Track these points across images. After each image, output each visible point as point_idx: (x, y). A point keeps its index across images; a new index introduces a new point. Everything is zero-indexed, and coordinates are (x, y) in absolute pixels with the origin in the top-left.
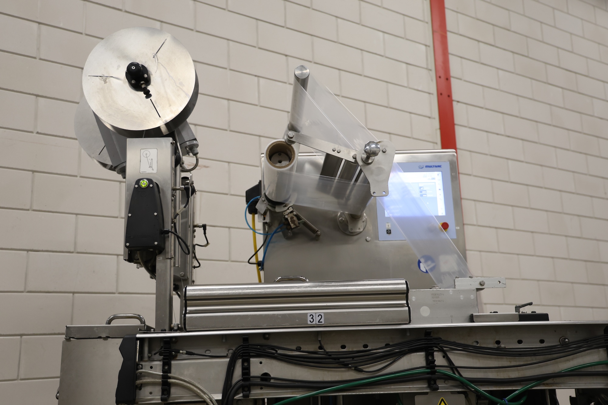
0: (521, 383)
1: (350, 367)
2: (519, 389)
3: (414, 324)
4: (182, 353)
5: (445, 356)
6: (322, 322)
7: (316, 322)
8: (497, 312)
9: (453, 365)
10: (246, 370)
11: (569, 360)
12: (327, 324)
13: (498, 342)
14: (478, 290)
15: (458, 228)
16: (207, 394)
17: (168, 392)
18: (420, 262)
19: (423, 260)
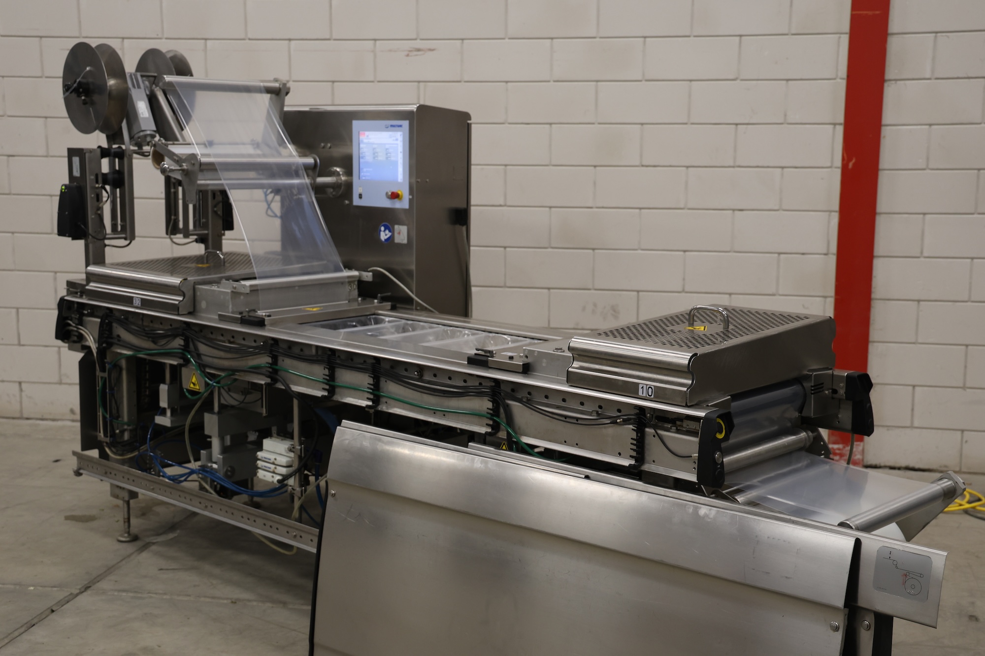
2: (223, 375)
5: (193, 343)
7: (137, 304)
15: (411, 197)
16: (91, 342)
17: (81, 337)
18: (380, 231)
19: (383, 228)
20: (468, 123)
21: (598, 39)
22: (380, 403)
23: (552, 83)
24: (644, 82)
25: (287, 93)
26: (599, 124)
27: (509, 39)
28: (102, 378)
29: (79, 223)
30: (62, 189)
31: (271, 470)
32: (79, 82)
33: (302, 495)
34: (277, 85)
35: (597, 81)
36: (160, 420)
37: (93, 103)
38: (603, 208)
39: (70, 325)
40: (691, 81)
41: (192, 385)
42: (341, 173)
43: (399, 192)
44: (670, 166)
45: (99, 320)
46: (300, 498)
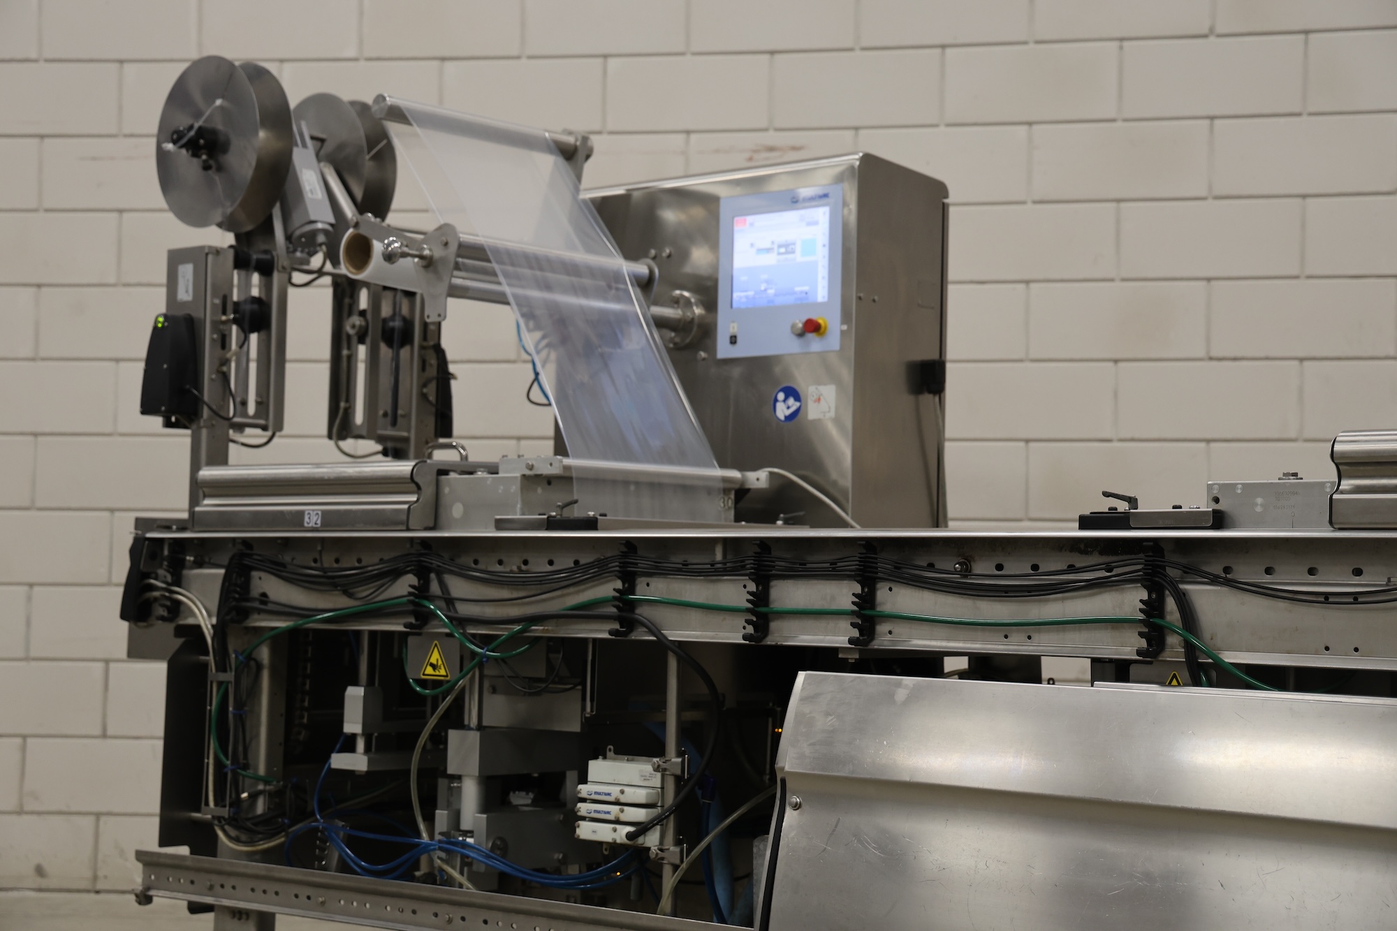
2: (506, 634)
5: (438, 581)
6: (317, 524)
7: (312, 523)
12: (323, 527)
15: (845, 327)
16: (203, 616)
17: (176, 608)
18: (776, 400)
19: (781, 396)
20: (944, 204)
21: (1119, 124)
22: (876, 636)
23: (1030, 206)
24: (1210, 201)
25: (588, 157)
26: (1124, 280)
27: (948, 125)
28: (220, 684)
29: (188, 387)
30: (156, 322)
31: (611, 817)
32: (200, 128)
33: (682, 861)
34: (571, 140)
35: (1119, 201)
36: (339, 761)
37: (220, 169)
38: (1133, 440)
39: (153, 588)
40: (1304, 196)
41: (429, 670)
42: (693, 300)
43: (821, 321)
44: (1267, 358)
45: (222, 571)
46: (676, 867)
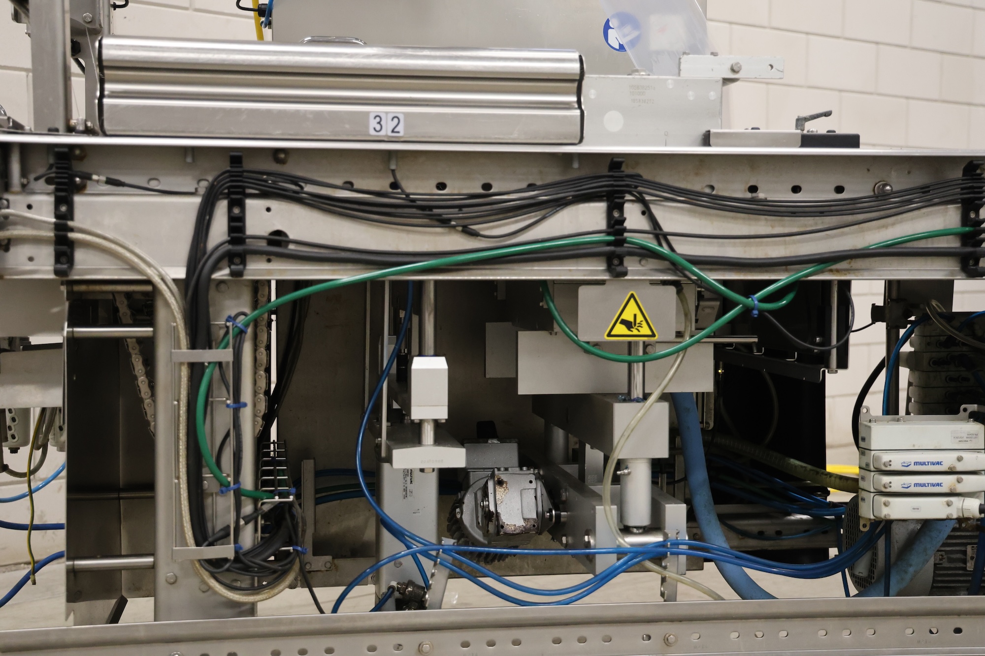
0: (789, 267)
1: (454, 227)
2: (783, 278)
3: (588, 145)
4: (98, 181)
5: (647, 212)
6: (398, 132)
7: (386, 131)
8: (758, 129)
9: (661, 229)
10: (237, 224)
11: (885, 227)
12: (410, 137)
13: (753, 189)
14: (726, 81)
16: (153, 267)
28: (202, 367)
31: (944, 489)
